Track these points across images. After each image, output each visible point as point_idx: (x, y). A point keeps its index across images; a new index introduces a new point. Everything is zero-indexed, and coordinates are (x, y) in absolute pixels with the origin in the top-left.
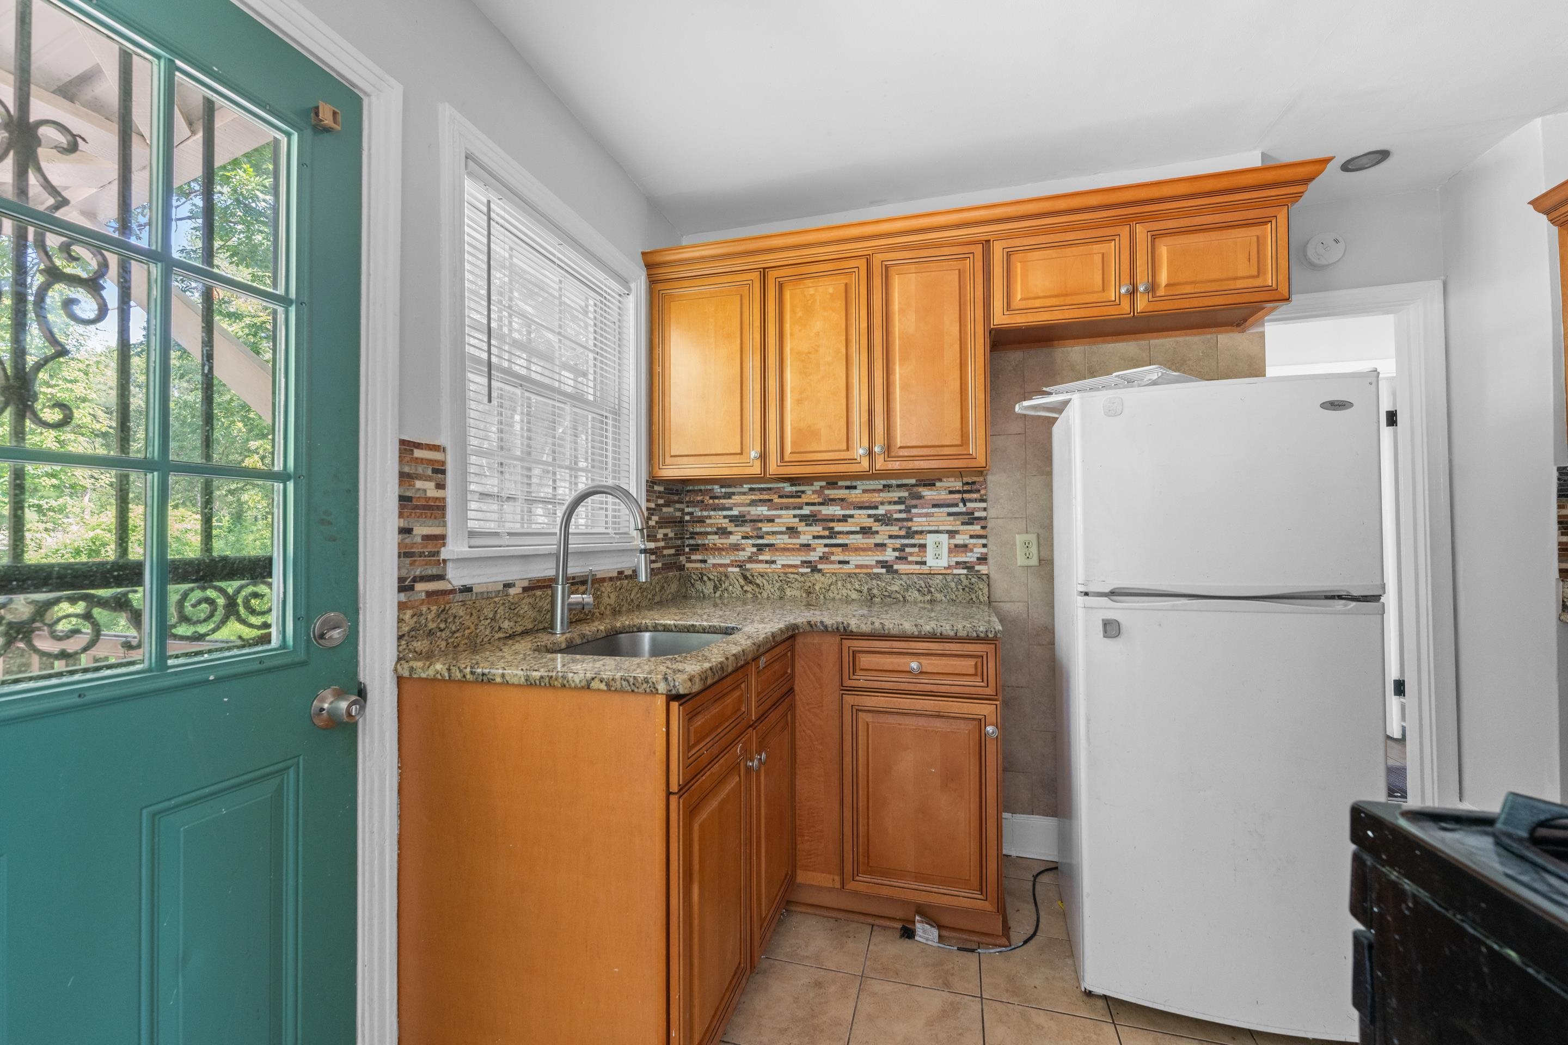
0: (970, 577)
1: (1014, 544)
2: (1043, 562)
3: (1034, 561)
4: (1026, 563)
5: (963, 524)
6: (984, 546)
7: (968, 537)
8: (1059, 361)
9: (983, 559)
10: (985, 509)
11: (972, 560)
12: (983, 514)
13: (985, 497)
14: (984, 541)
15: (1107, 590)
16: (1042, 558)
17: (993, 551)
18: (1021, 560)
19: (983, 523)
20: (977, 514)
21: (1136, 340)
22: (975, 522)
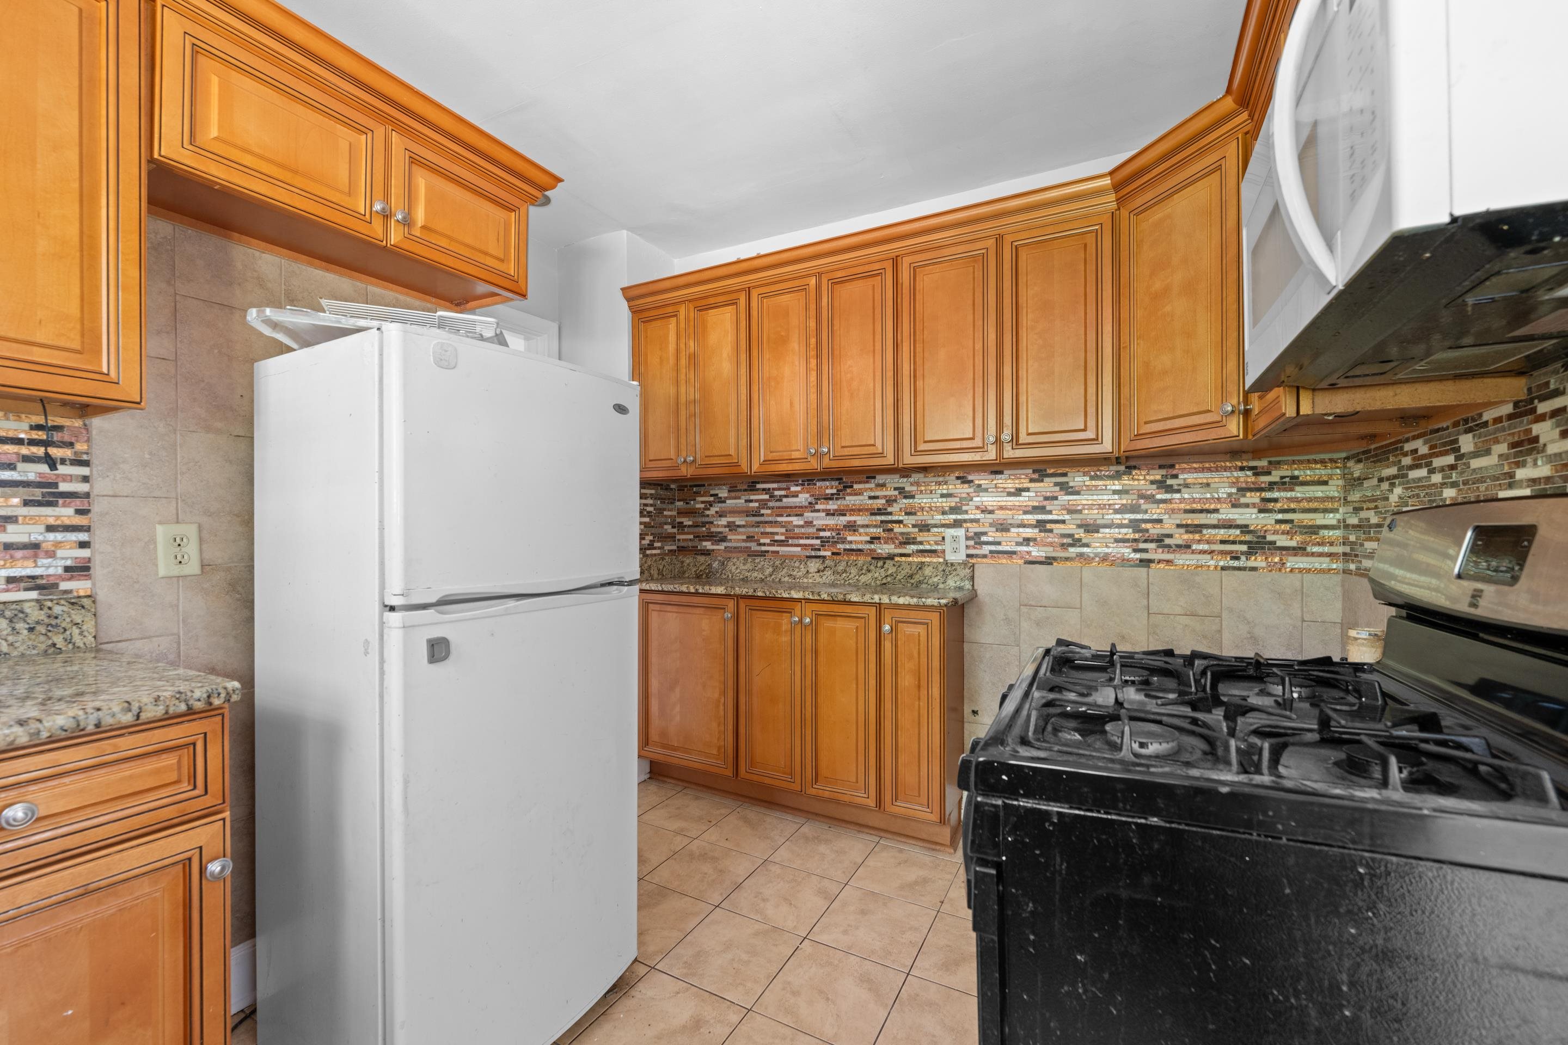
0: (49, 604)
1: (153, 541)
2: (208, 568)
3: (193, 567)
4: (176, 571)
5: (26, 503)
6: (83, 545)
7: (42, 528)
8: (239, 265)
9: (80, 570)
10: (86, 479)
11: (51, 571)
12: (82, 488)
13: (85, 457)
14: (83, 537)
15: (434, 600)
16: (206, 562)
17: (100, 554)
18: (165, 567)
19: (78, 504)
20: (64, 487)
21: (351, 277)
22: (61, 501)
